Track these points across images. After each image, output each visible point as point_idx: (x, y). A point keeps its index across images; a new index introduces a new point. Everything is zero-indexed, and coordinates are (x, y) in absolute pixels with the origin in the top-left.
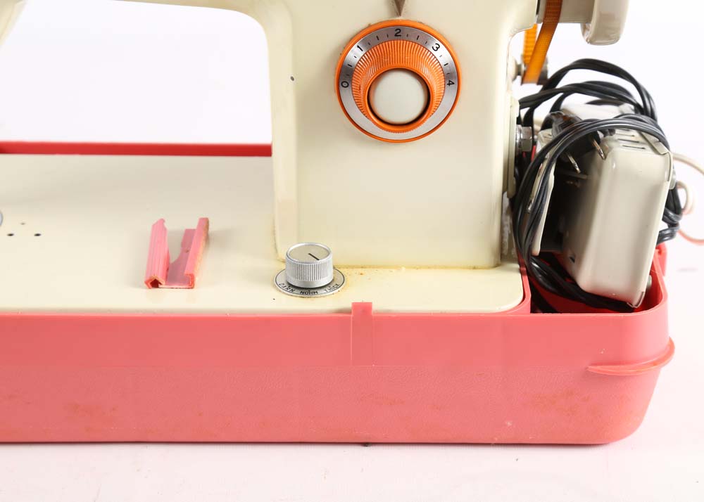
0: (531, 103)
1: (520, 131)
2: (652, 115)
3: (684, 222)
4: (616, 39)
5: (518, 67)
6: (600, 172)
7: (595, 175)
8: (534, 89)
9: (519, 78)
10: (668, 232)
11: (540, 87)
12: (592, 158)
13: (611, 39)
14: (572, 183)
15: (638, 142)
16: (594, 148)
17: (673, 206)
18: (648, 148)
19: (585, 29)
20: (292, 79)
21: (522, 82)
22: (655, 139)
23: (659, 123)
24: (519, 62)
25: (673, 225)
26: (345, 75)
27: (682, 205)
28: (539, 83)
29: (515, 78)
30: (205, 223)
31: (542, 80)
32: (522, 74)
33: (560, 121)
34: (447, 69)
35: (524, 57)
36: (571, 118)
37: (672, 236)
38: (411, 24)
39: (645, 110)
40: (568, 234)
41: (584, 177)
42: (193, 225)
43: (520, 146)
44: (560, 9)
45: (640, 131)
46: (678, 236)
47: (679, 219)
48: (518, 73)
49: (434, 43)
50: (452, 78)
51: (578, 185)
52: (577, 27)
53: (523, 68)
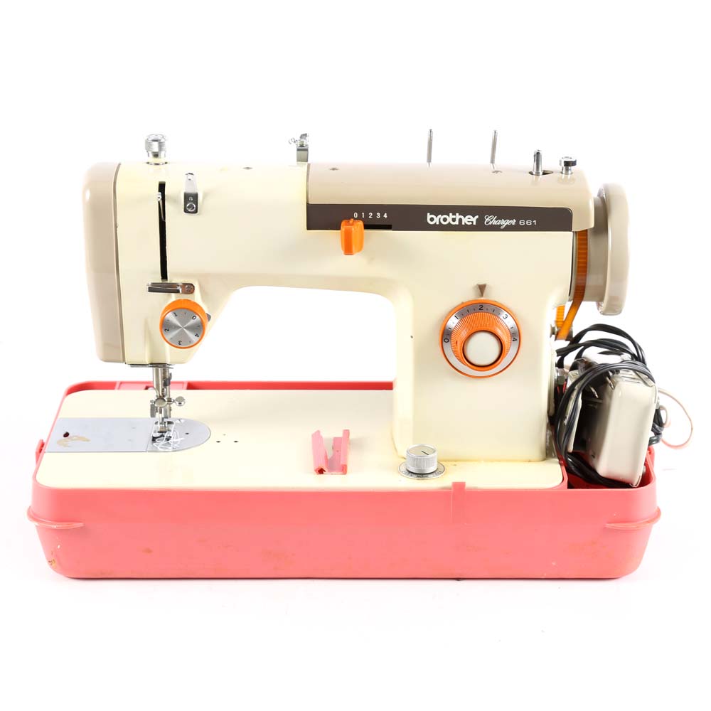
0: (562, 353)
1: (557, 371)
2: (643, 362)
3: (665, 433)
4: (620, 312)
5: (553, 329)
6: (611, 397)
7: (607, 399)
8: (564, 344)
9: (554, 336)
10: (655, 438)
11: (568, 342)
12: (605, 388)
13: (616, 312)
14: (592, 405)
15: (634, 379)
16: (607, 382)
17: (658, 422)
18: (641, 382)
19: (599, 305)
20: (412, 337)
21: (556, 339)
22: (646, 376)
23: (648, 367)
24: (553, 326)
25: (657, 434)
26: (446, 335)
27: (664, 422)
28: (567, 340)
29: (551, 336)
30: (347, 433)
31: (569, 337)
32: (555, 334)
33: (583, 365)
34: (512, 331)
35: (557, 322)
36: (590, 363)
37: (657, 441)
38: (490, 302)
39: (638, 358)
40: (589, 440)
41: (600, 401)
42: (340, 435)
43: (557, 381)
44: (584, 293)
45: (635, 371)
46: (661, 442)
47: (662, 430)
48: (553, 333)
49: (504, 314)
50: (516, 336)
51: (596, 407)
52: (594, 304)
53: (556, 330)
